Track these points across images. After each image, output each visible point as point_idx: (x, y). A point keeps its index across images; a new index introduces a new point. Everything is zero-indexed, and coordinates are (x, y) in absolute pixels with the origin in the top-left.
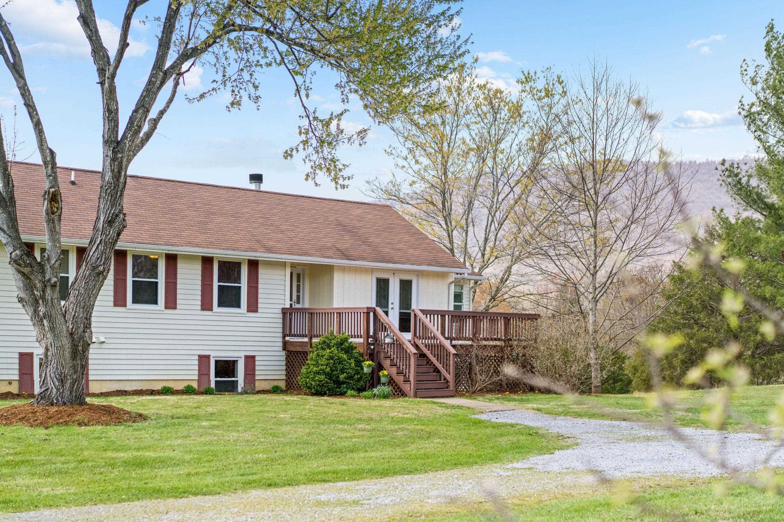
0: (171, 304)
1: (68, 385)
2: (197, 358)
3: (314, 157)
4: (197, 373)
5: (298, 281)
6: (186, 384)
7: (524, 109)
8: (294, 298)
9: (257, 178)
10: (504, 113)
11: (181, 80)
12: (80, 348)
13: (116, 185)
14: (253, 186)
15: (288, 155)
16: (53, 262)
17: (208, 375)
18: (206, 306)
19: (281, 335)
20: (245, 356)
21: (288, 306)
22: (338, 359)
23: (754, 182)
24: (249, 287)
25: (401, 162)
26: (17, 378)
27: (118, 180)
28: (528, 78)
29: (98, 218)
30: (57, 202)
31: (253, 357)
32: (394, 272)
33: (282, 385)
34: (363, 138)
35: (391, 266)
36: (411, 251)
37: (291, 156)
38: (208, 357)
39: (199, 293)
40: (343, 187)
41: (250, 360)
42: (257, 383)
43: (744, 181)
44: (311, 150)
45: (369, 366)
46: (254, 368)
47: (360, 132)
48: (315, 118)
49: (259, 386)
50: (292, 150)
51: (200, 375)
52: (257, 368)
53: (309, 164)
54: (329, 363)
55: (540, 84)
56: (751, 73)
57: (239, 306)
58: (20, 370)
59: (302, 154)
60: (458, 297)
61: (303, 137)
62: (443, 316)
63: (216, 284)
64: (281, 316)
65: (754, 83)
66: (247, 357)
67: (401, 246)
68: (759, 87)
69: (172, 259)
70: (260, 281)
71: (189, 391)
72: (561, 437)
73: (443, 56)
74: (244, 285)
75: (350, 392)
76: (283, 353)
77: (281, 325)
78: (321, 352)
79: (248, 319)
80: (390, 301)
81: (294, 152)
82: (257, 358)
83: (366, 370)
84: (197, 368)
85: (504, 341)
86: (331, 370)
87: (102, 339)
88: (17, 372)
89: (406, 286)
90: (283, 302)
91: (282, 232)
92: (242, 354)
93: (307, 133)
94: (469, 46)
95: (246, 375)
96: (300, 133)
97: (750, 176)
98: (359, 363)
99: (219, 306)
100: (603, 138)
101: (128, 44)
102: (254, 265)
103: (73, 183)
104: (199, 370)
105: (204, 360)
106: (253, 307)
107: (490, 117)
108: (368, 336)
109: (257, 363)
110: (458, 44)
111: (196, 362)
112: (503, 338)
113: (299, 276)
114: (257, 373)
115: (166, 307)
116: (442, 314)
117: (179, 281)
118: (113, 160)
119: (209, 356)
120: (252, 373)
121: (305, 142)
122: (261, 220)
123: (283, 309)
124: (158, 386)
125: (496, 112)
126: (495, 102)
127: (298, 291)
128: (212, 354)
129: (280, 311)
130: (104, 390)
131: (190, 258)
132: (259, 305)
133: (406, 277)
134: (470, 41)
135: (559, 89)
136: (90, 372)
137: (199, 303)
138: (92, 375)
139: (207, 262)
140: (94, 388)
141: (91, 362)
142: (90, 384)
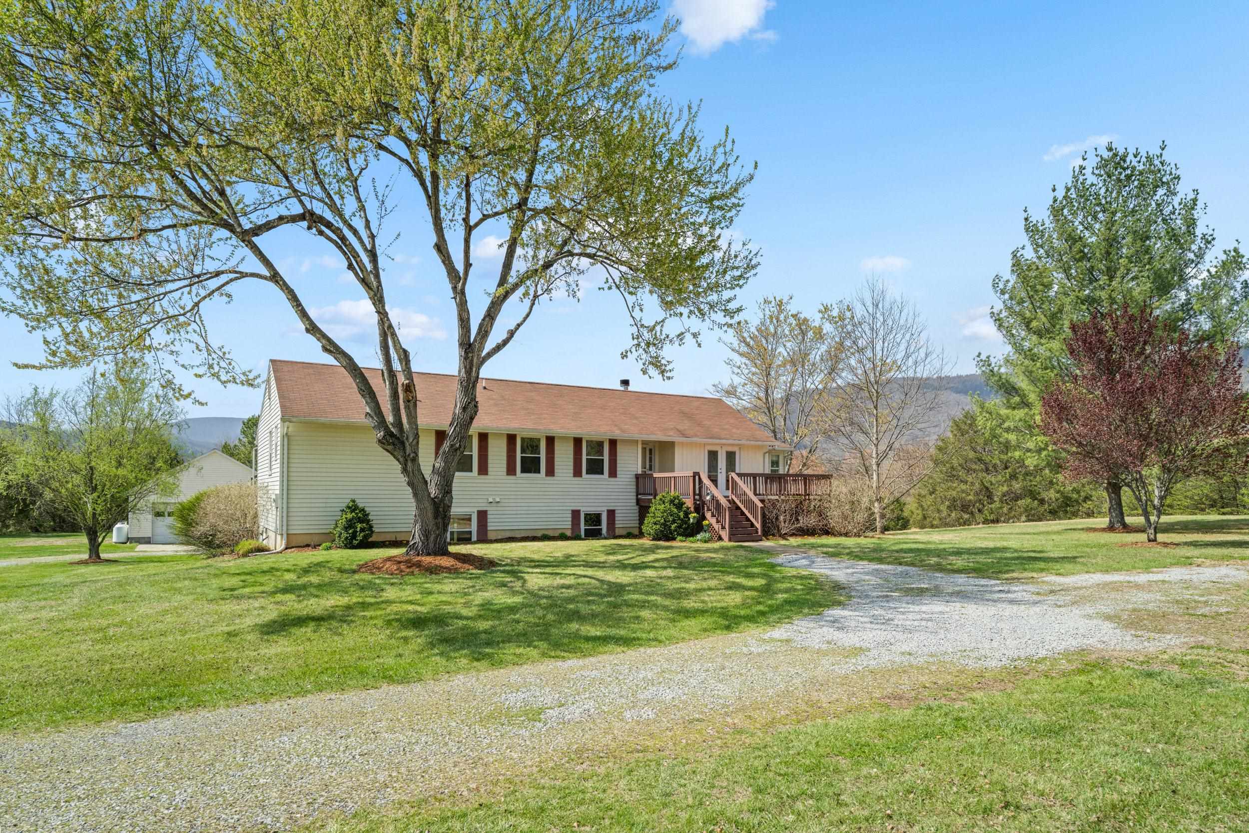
0: (550, 472)
1: (432, 538)
2: (570, 512)
3: (644, 356)
4: (570, 523)
5: (651, 453)
6: (560, 532)
7: (825, 331)
8: (648, 467)
9: (625, 383)
10: (810, 334)
11: (536, 301)
12: (441, 509)
13: (469, 379)
14: (622, 389)
15: (624, 356)
16: (411, 440)
17: (579, 524)
18: (577, 473)
19: (635, 494)
20: (607, 510)
21: (640, 472)
23: (1003, 370)
24: (610, 458)
25: (736, 370)
27: (470, 374)
28: (826, 309)
29: (456, 406)
30: (411, 392)
31: (612, 511)
32: (721, 446)
33: (636, 532)
34: (681, 340)
35: (718, 441)
36: (734, 430)
37: (626, 356)
38: (579, 511)
39: (572, 464)
40: (669, 378)
41: (611, 513)
42: (617, 530)
43: (996, 369)
44: (641, 350)
45: (694, 517)
46: (614, 518)
47: (679, 335)
48: (642, 326)
49: (618, 532)
50: (627, 352)
51: (573, 525)
52: (617, 518)
53: (641, 362)
54: (664, 516)
55: (835, 313)
56: (1001, 286)
57: (602, 473)
59: (635, 354)
60: (775, 463)
61: (636, 342)
62: (755, 478)
63: (584, 458)
64: (634, 480)
65: (1003, 292)
66: (609, 511)
67: (727, 427)
68: (1007, 296)
69: (550, 440)
70: (618, 454)
71: (563, 537)
72: (838, 587)
73: (737, 268)
74: (606, 458)
75: (679, 538)
76: (637, 508)
77: (635, 487)
78: (658, 507)
79: (608, 483)
80: (719, 467)
81: (629, 353)
82: (616, 511)
83: (692, 520)
84: (570, 519)
86: (665, 520)
87: (498, 500)
89: (731, 456)
90: (637, 469)
91: (636, 418)
92: (605, 509)
93: (638, 338)
94: (758, 259)
95: (608, 524)
96: (633, 339)
97: (1000, 366)
98: (687, 514)
99: (587, 473)
100: (881, 342)
101: (471, 265)
102: (613, 443)
103: (485, 388)
104: (572, 521)
105: (576, 514)
106: (613, 473)
107: (800, 337)
108: (695, 494)
109: (616, 515)
110: (749, 257)
111: (570, 515)
113: (651, 450)
114: (616, 522)
115: (547, 475)
116: (754, 476)
117: (556, 456)
118: (466, 358)
120: (612, 522)
121: (638, 345)
122: (621, 411)
123: (637, 474)
124: (539, 534)
125: (804, 333)
126: (804, 327)
127: (651, 461)
128: (582, 509)
129: (634, 476)
130: (500, 537)
131: (564, 438)
132: (618, 472)
133: (730, 449)
134: (760, 254)
135: (848, 314)
136: (489, 524)
137: (572, 471)
138: (491, 526)
139: (578, 442)
140: (491, 536)
141: (489, 516)
142: (489, 533)
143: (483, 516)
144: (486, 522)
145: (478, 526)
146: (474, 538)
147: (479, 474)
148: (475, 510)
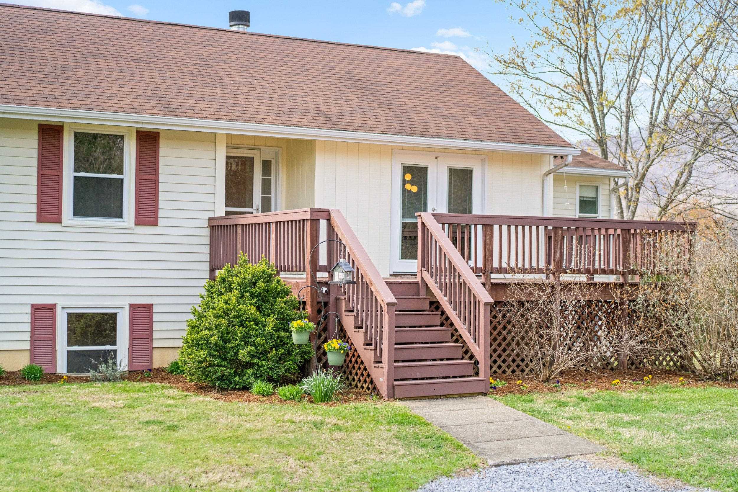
2: (28, 309)
4: (27, 337)
8: (257, 202)
9: (241, 17)
17: (53, 340)
18: (48, 214)
19: (207, 266)
20: (131, 305)
21: (221, 214)
22: (238, 317)
24: (139, 181)
31: (149, 307)
32: (437, 154)
38: (52, 308)
39: (34, 190)
41: (142, 312)
42: (156, 355)
45: (301, 330)
46: (151, 326)
49: (159, 360)
51: (33, 341)
52: (155, 326)
54: (219, 325)
57: (119, 215)
62: (488, 228)
63: (69, 175)
64: (206, 232)
66: (134, 307)
70: (162, 169)
74: (129, 176)
75: (258, 385)
77: (207, 249)
79: (136, 239)
80: (430, 206)
82: (155, 309)
83: (296, 338)
84: (28, 327)
85: (623, 275)
86: (222, 338)
89: (461, 179)
90: (210, 207)
92: (126, 303)
95: (133, 339)
98: (284, 324)
99: (76, 213)
102: (148, 138)
104: (31, 332)
105: (42, 313)
106: (147, 216)
108: (315, 267)
109: (155, 318)
111: (28, 318)
112: (621, 269)
113: (267, 164)
114: (155, 335)
116: (486, 223)
119: (55, 305)
120: (146, 335)
123: (210, 219)
127: (266, 190)
128: (61, 302)
129: (206, 223)
132: (161, 214)
133: (461, 164)
137: (34, 209)
139: (50, 135)
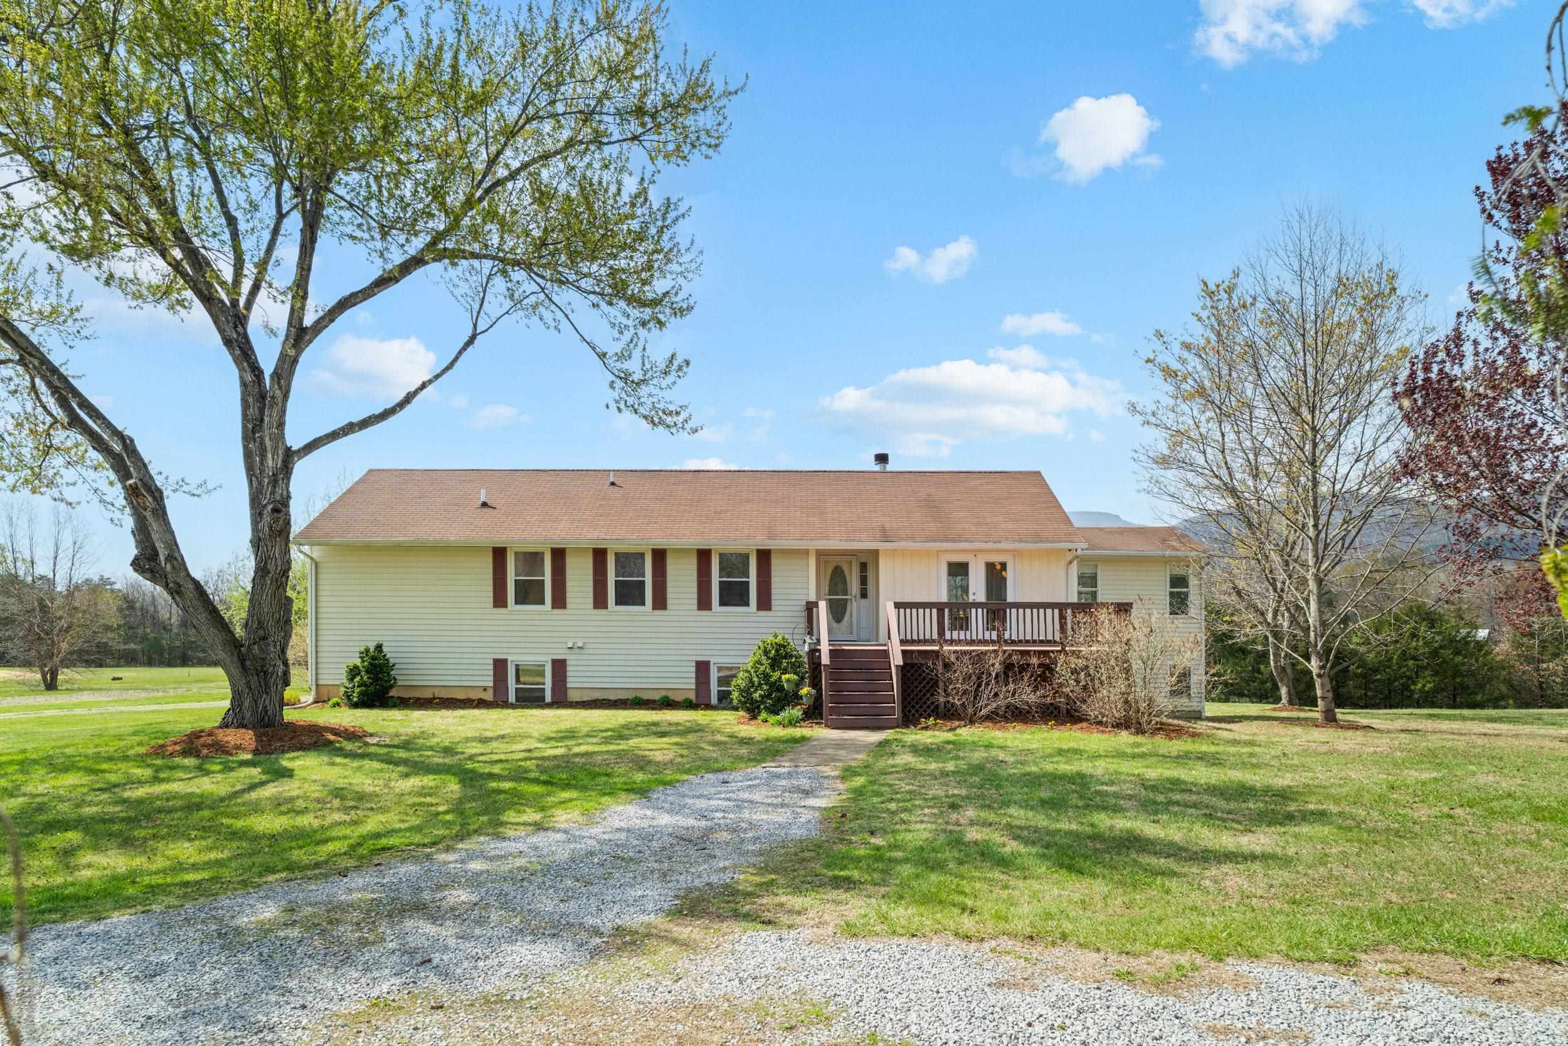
2: (694, 664)
4: (694, 681)
5: (864, 569)
8: (855, 591)
9: (882, 458)
17: (708, 683)
18: (704, 603)
21: (811, 601)
26: (491, 684)
32: (976, 552)
39: (695, 591)
45: (789, 681)
51: (697, 683)
57: (747, 604)
58: (495, 676)
63: (715, 580)
69: (658, 556)
70: (774, 574)
75: (763, 715)
79: (758, 619)
80: (972, 590)
84: (694, 675)
87: (580, 644)
88: (491, 678)
99: (721, 604)
102: (764, 556)
103: (613, 484)
104: (696, 678)
105: (702, 667)
106: (765, 603)
111: (693, 669)
113: (864, 565)
115: (654, 608)
117: (669, 578)
119: (709, 662)
127: (863, 582)
128: (713, 660)
130: (583, 700)
131: (681, 552)
132: (773, 602)
133: (996, 559)
136: (569, 680)
137: (695, 602)
138: (571, 682)
139: (704, 556)
140: (573, 696)
141: (569, 668)
142: (569, 691)
143: (559, 666)
144: (565, 677)
145: (554, 682)
146: (548, 698)
147: (553, 608)
148: (549, 659)
